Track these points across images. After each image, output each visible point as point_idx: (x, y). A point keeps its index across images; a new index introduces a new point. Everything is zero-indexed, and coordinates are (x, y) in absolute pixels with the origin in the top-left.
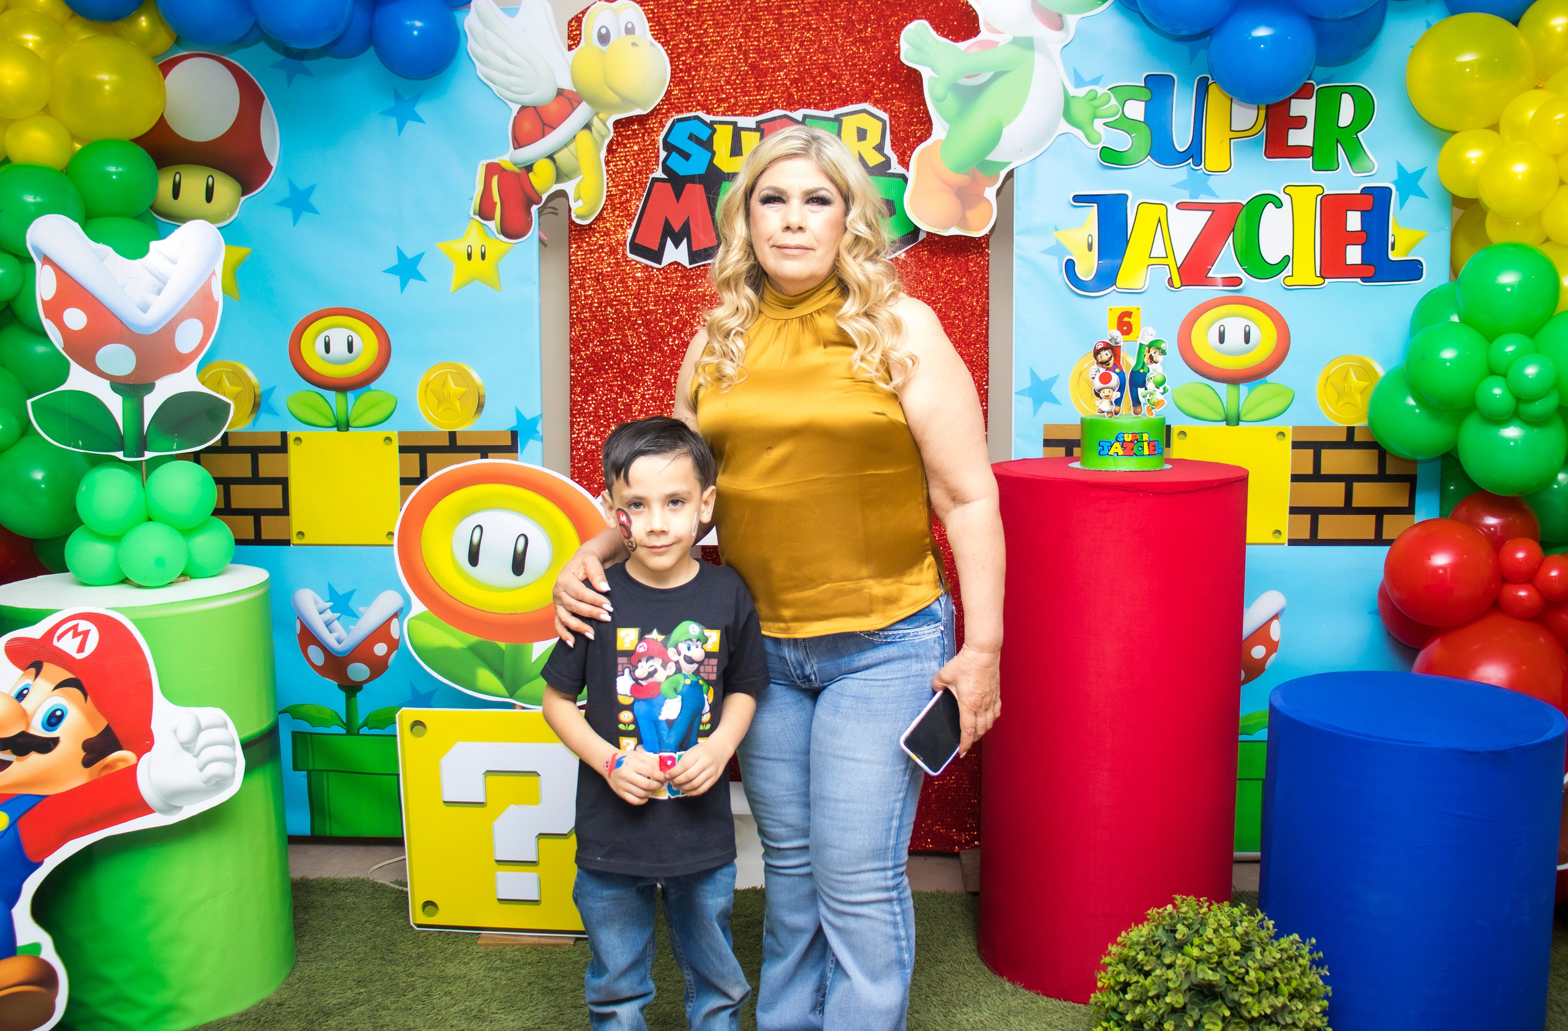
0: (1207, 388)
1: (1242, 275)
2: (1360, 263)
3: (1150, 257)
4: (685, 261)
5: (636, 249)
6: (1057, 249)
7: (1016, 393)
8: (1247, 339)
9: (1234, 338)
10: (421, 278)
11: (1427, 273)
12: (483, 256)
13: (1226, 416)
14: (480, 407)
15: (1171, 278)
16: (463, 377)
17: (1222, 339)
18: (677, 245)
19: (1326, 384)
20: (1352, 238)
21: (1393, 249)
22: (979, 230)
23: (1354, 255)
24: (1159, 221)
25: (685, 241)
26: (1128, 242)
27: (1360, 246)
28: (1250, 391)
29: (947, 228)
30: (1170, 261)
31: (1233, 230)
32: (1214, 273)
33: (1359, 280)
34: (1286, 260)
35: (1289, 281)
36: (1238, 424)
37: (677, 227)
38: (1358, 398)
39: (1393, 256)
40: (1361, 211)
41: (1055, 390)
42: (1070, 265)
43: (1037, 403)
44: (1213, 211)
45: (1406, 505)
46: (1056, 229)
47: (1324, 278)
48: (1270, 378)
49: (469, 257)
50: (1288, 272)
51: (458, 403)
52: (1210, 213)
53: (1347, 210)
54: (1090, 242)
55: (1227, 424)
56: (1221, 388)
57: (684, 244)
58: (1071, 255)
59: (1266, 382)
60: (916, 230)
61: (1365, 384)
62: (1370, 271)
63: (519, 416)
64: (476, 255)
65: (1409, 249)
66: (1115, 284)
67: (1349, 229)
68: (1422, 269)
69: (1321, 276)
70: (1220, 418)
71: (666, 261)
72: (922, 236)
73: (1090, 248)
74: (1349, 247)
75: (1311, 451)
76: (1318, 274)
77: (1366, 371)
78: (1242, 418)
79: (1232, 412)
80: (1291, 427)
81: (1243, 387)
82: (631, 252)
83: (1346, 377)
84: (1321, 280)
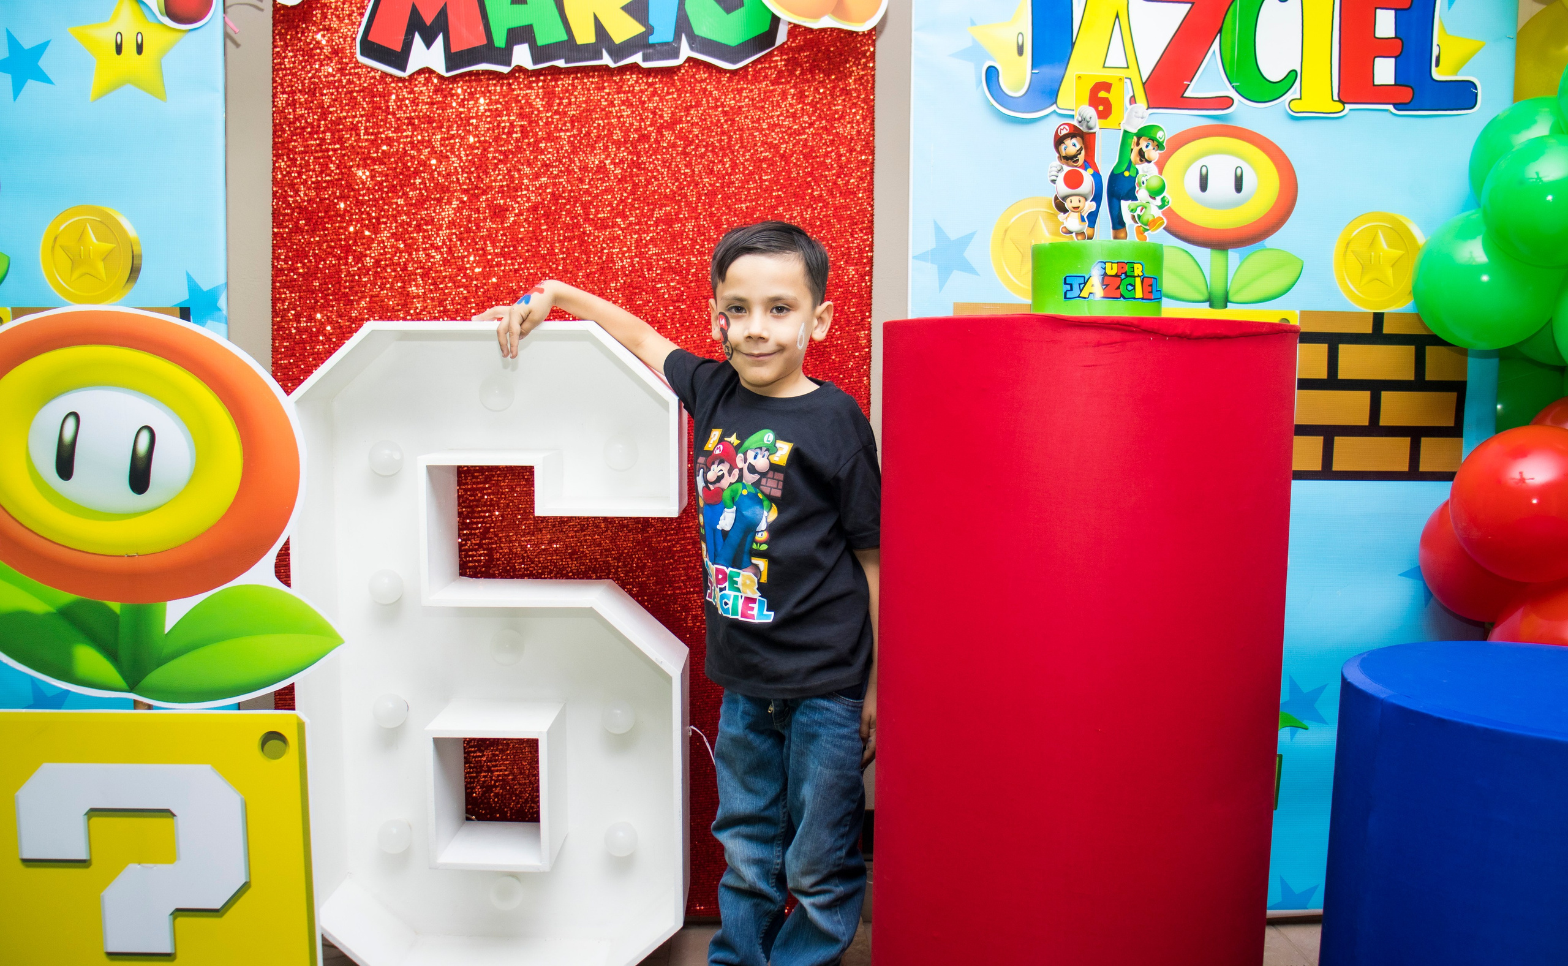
0: (1185, 254)
1: (1232, 94)
2: (1393, 83)
3: (1104, 67)
4: (440, 67)
5: (369, 48)
6: (974, 52)
7: (914, 257)
8: (1239, 188)
9: (1221, 184)
10: (46, 79)
11: (1482, 99)
12: (140, 49)
13: (1210, 294)
14: (135, 272)
15: (1133, 96)
16: (108, 227)
17: (1204, 186)
18: (428, 44)
19: (1345, 252)
20: (1383, 48)
21: (1437, 65)
22: (864, 20)
23: (1384, 71)
24: (1117, 16)
25: (440, 38)
26: (1073, 44)
27: (1393, 60)
28: (1242, 259)
29: (817, 16)
30: (1132, 72)
31: (1220, 31)
32: (1192, 91)
33: (1390, 107)
34: (1292, 76)
35: (1296, 106)
36: (1226, 307)
37: (429, 18)
38: (1389, 272)
39: (1438, 74)
40: (1396, 10)
41: (970, 254)
42: (992, 74)
43: (944, 274)
44: (1193, 4)
45: (1452, 424)
46: (973, 23)
47: (1344, 103)
48: (1269, 241)
49: (119, 49)
50: (1295, 93)
51: (101, 266)
52: (1189, 6)
53: (1376, 8)
54: (1020, 43)
55: (1211, 306)
56: (1204, 254)
57: (439, 41)
58: (995, 61)
59: (1265, 248)
60: (775, 20)
61: (1400, 252)
62: (1406, 95)
63: (193, 286)
64: (129, 47)
65: (1458, 68)
66: (1056, 102)
67: (1377, 35)
68: (1476, 94)
69: (1340, 101)
70: (1202, 298)
71: (413, 66)
72: (782, 37)
73: (1020, 50)
74: (1377, 60)
75: (1324, 347)
76: (1336, 98)
77: (1399, 235)
78: (1231, 298)
79: (1218, 289)
80: (1298, 312)
81: (1233, 254)
82: (362, 54)
83: (1373, 243)
84: (1340, 106)
